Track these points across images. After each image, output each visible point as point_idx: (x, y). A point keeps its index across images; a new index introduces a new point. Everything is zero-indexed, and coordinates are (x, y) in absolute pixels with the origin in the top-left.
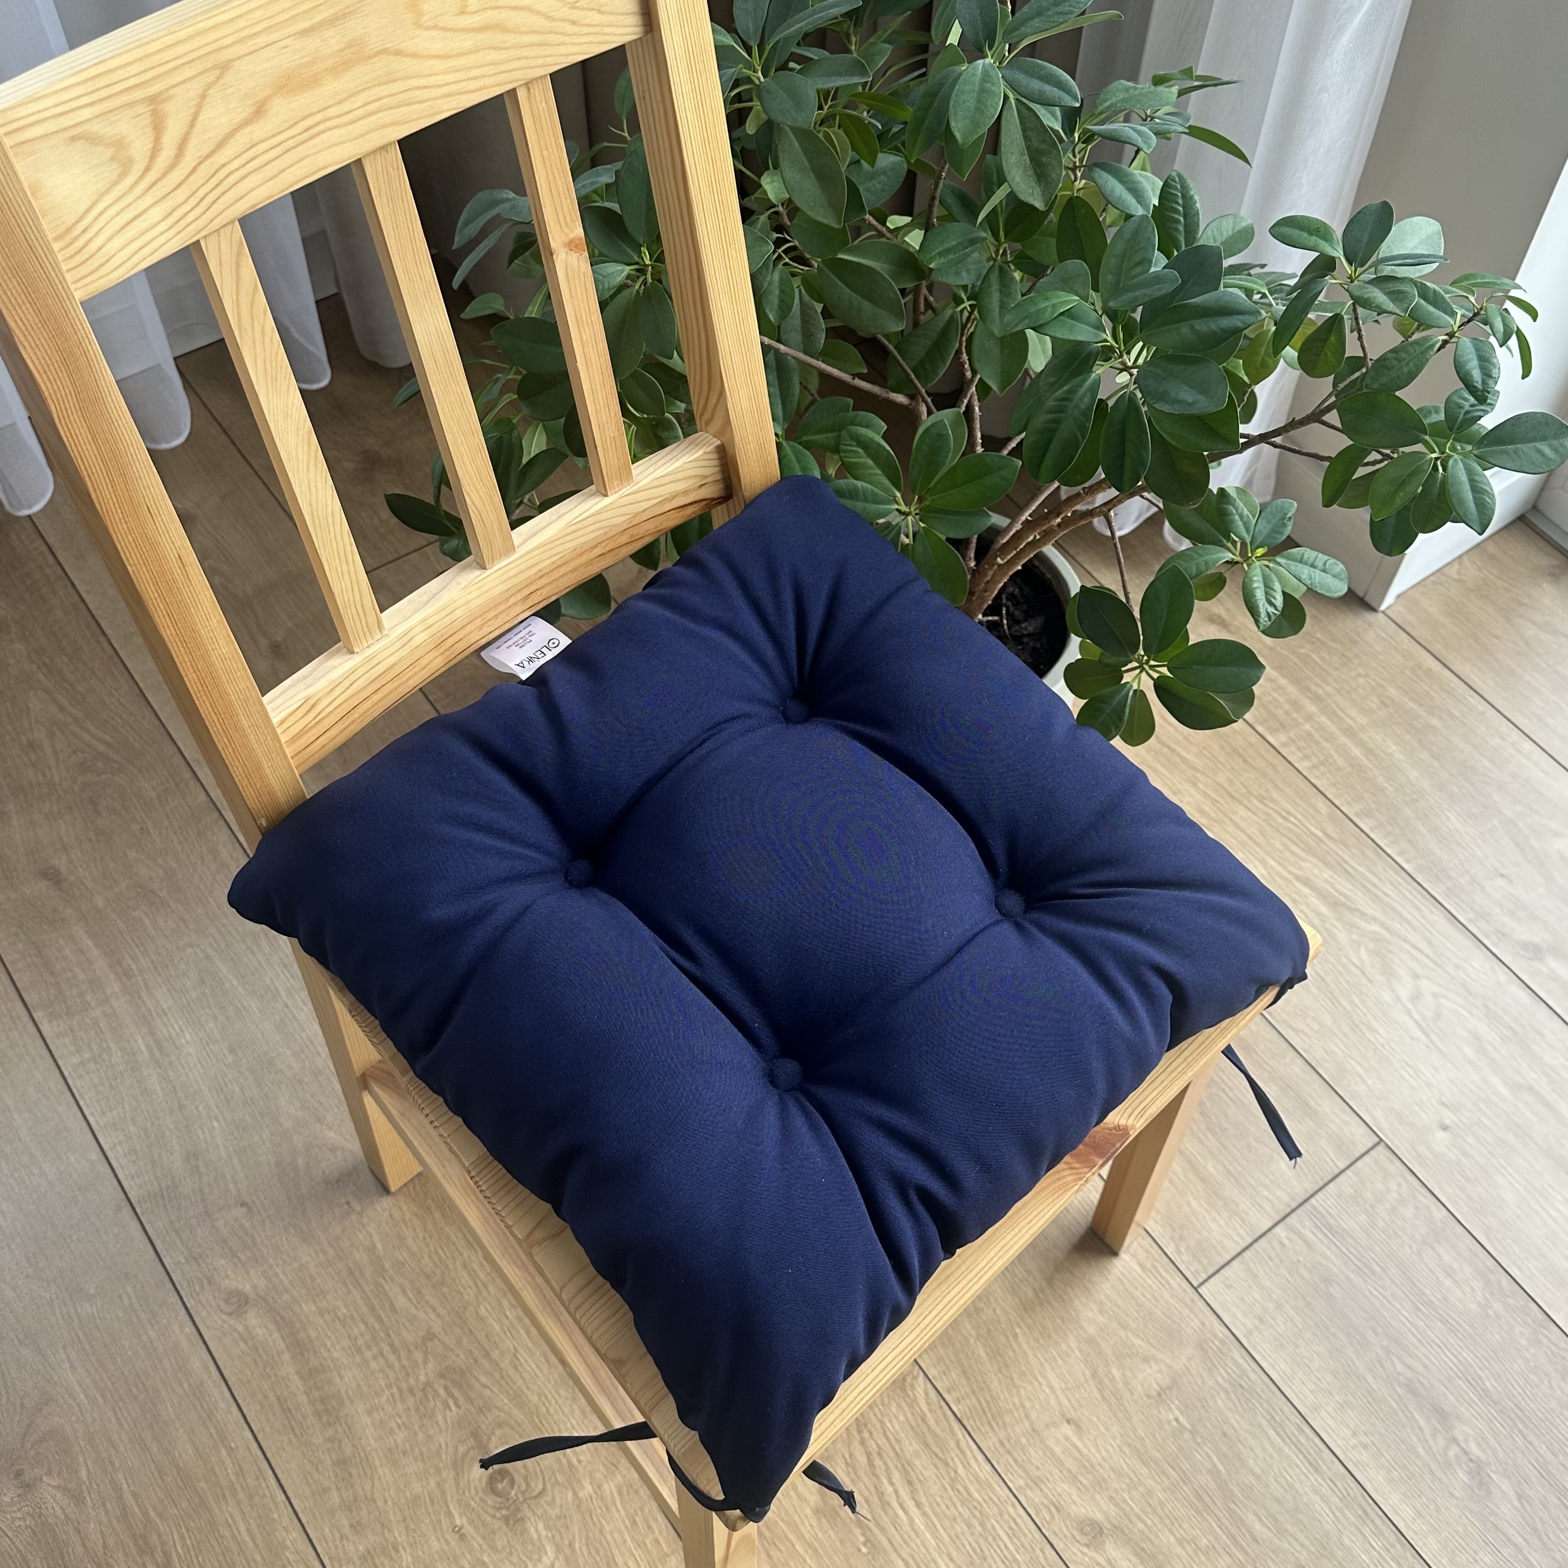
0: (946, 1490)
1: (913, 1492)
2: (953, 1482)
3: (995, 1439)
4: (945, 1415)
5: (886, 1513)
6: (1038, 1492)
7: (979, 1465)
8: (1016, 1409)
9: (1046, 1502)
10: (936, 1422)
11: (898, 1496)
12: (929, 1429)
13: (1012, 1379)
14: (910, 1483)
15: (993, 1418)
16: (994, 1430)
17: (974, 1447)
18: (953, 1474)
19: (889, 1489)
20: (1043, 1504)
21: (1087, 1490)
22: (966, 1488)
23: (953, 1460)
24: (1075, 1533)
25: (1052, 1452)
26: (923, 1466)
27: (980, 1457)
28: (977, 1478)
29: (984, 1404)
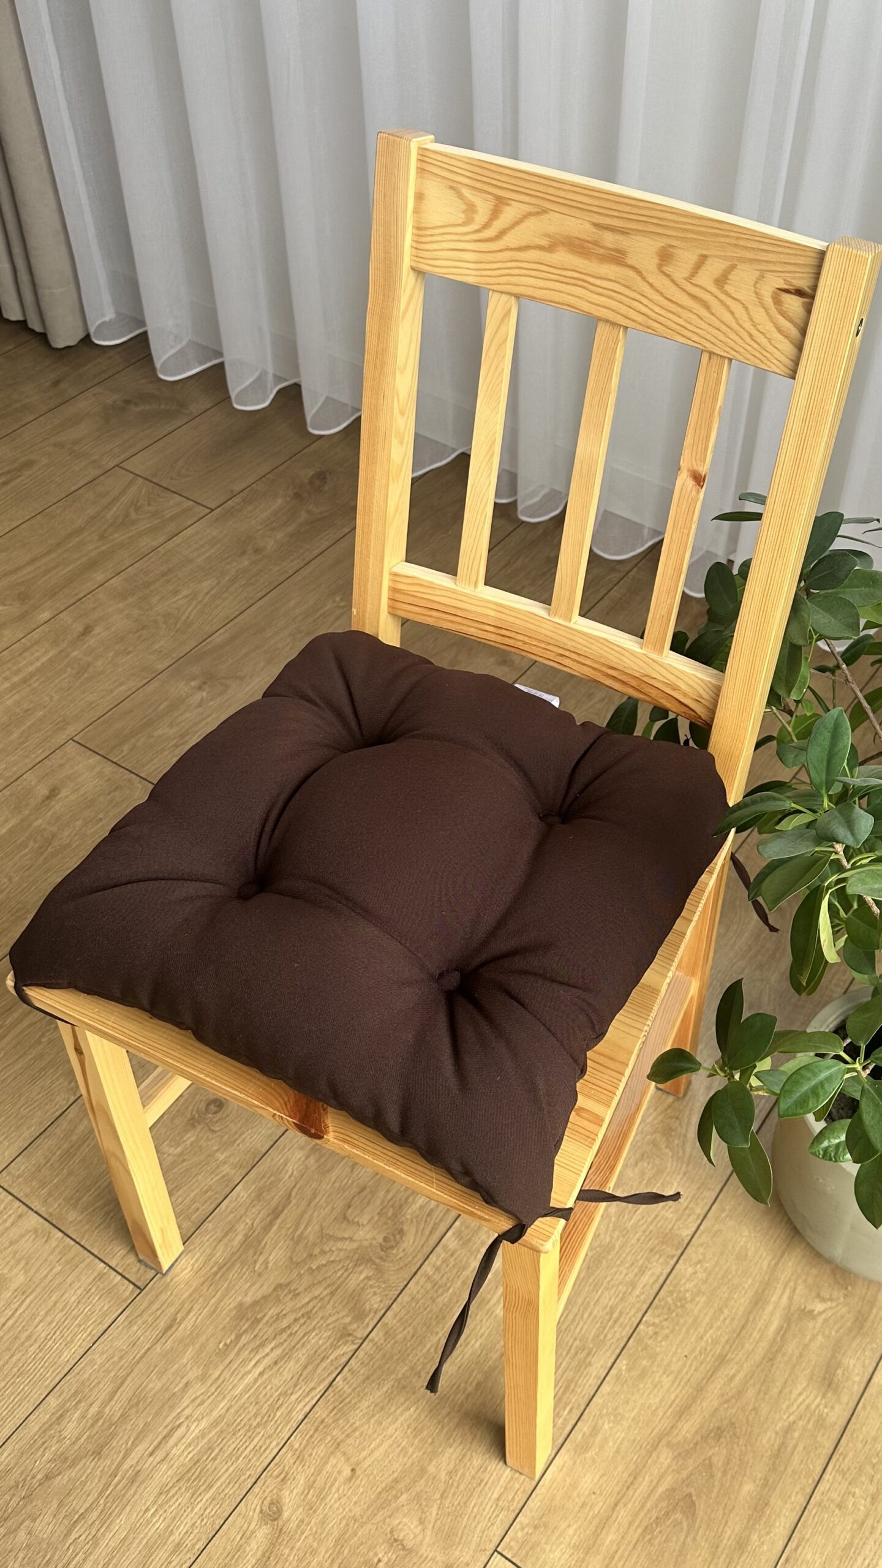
0: (277, 1391)
1: (270, 1367)
2: (284, 1394)
3: (324, 1416)
4: (332, 1372)
5: (250, 1353)
6: (292, 1462)
7: (301, 1410)
8: (351, 1426)
9: (286, 1469)
10: (325, 1368)
11: (264, 1357)
12: (318, 1365)
13: (373, 1416)
14: (276, 1363)
15: (340, 1410)
16: (331, 1412)
17: (314, 1402)
18: (290, 1392)
19: (267, 1350)
20: (284, 1468)
21: (304, 1500)
22: (282, 1405)
23: (300, 1389)
24: (269, 1499)
25: (326, 1463)
26: (291, 1368)
27: (307, 1409)
28: (290, 1412)
29: (348, 1399)
